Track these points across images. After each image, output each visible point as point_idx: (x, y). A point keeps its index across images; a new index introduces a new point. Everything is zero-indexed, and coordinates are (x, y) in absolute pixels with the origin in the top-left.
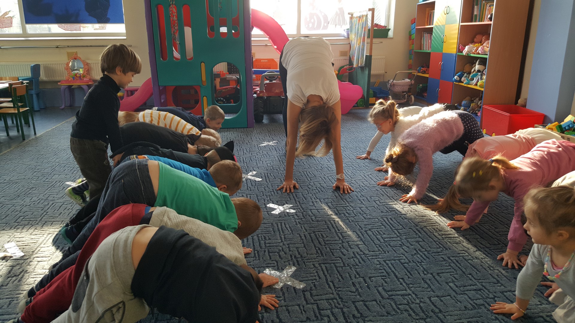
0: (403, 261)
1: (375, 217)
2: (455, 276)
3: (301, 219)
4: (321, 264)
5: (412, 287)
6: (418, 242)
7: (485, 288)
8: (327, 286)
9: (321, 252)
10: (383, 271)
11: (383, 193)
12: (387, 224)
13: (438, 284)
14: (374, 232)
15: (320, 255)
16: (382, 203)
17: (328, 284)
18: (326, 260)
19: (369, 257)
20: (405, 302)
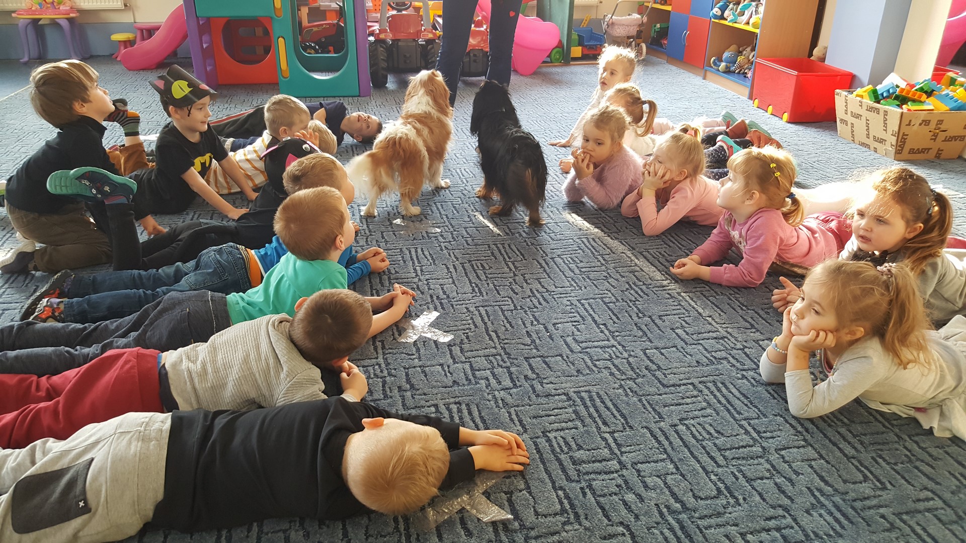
0: (607, 300)
2: (686, 319)
3: (450, 242)
4: (478, 307)
5: (617, 336)
7: (731, 334)
8: (487, 338)
9: (479, 289)
10: (575, 314)
12: (587, 246)
13: (658, 331)
15: (478, 294)
17: (489, 335)
18: (486, 301)
19: (554, 296)
20: (607, 356)
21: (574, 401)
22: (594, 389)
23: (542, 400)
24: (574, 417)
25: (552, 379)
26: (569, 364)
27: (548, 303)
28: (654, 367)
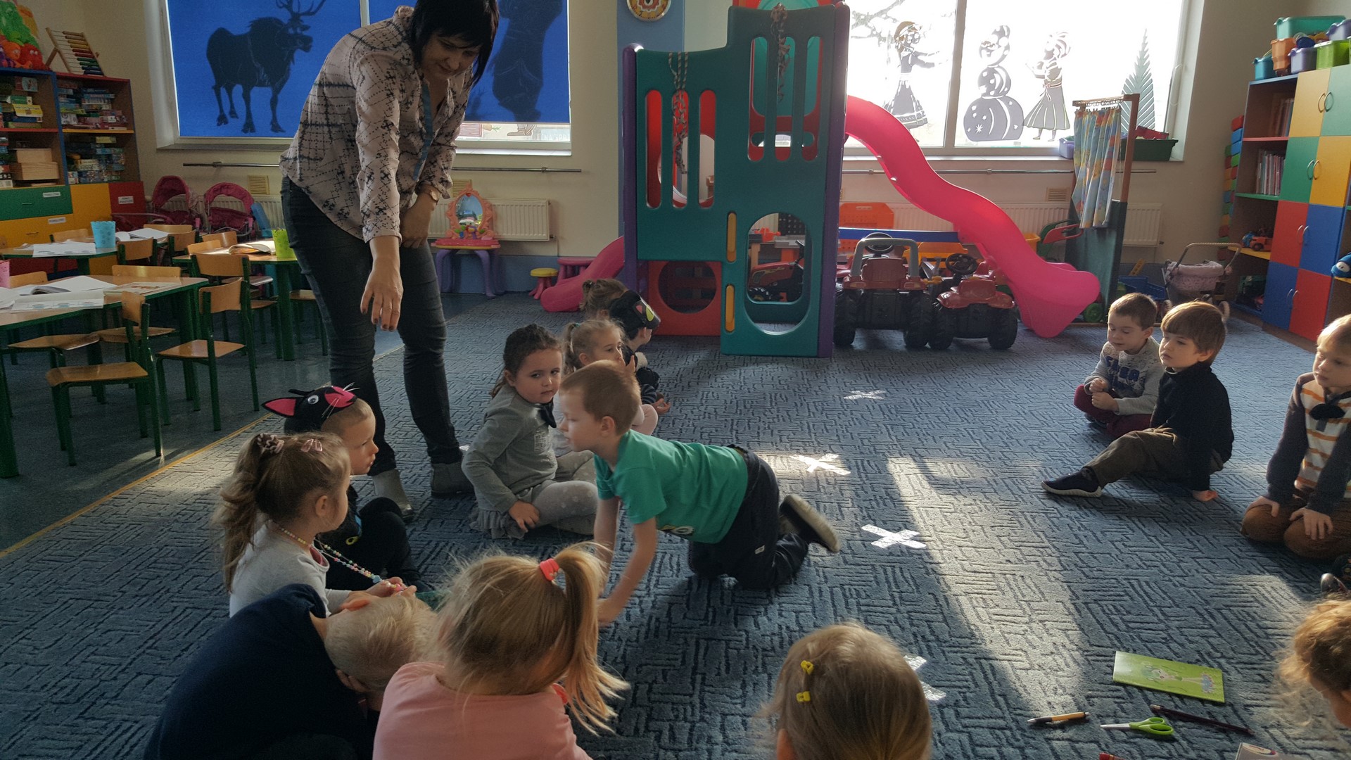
1: (1110, 577)
3: (939, 563)
6: (1205, 636)
14: (1105, 608)
16: (1130, 547)
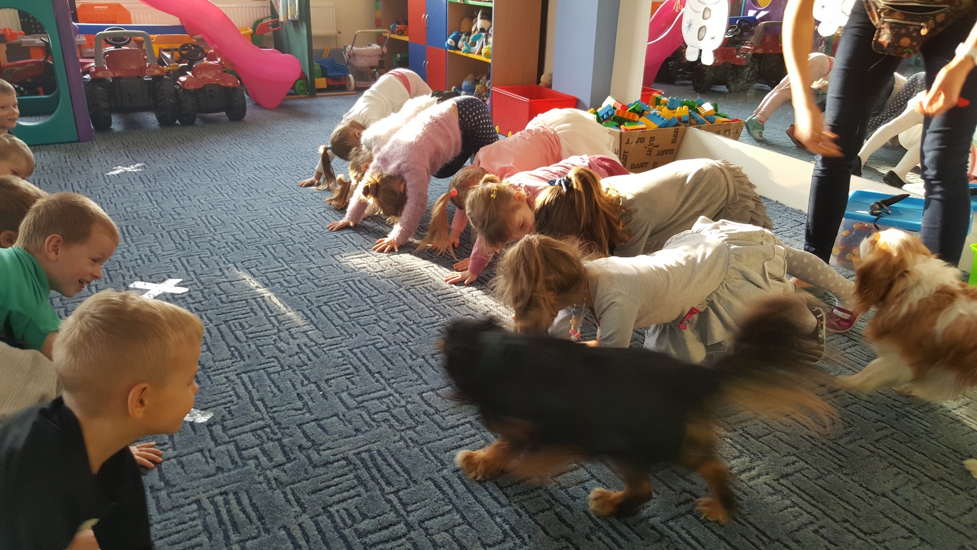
0: (379, 345)
1: (333, 282)
3: (201, 302)
4: (240, 374)
5: (393, 383)
6: (402, 311)
8: (253, 409)
9: (240, 353)
10: (348, 366)
11: (346, 241)
12: (353, 290)
13: (433, 371)
14: (332, 307)
15: (239, 359)
17: (255, 405)
18: (249, 365)
19: (325, 349)
20: (384, 407)
21: (354, 465)
22: (374, 447)
23: (321, 470)
24: (355, 481)
25: (329, 444)
26: (346, 423)
27: (318, 357)
28: (432, 411)
